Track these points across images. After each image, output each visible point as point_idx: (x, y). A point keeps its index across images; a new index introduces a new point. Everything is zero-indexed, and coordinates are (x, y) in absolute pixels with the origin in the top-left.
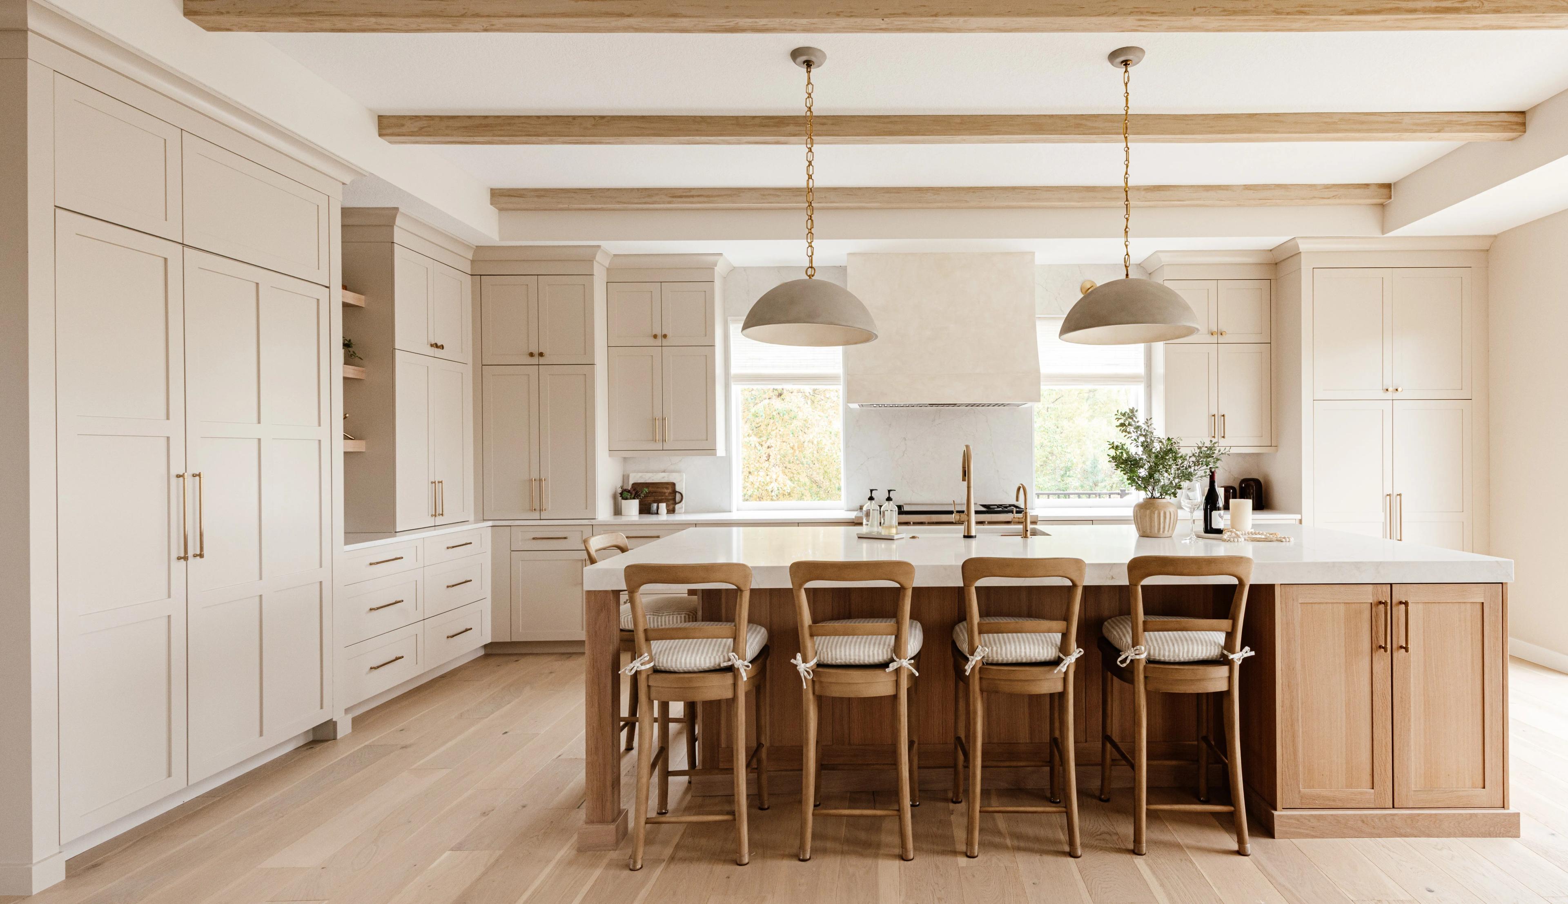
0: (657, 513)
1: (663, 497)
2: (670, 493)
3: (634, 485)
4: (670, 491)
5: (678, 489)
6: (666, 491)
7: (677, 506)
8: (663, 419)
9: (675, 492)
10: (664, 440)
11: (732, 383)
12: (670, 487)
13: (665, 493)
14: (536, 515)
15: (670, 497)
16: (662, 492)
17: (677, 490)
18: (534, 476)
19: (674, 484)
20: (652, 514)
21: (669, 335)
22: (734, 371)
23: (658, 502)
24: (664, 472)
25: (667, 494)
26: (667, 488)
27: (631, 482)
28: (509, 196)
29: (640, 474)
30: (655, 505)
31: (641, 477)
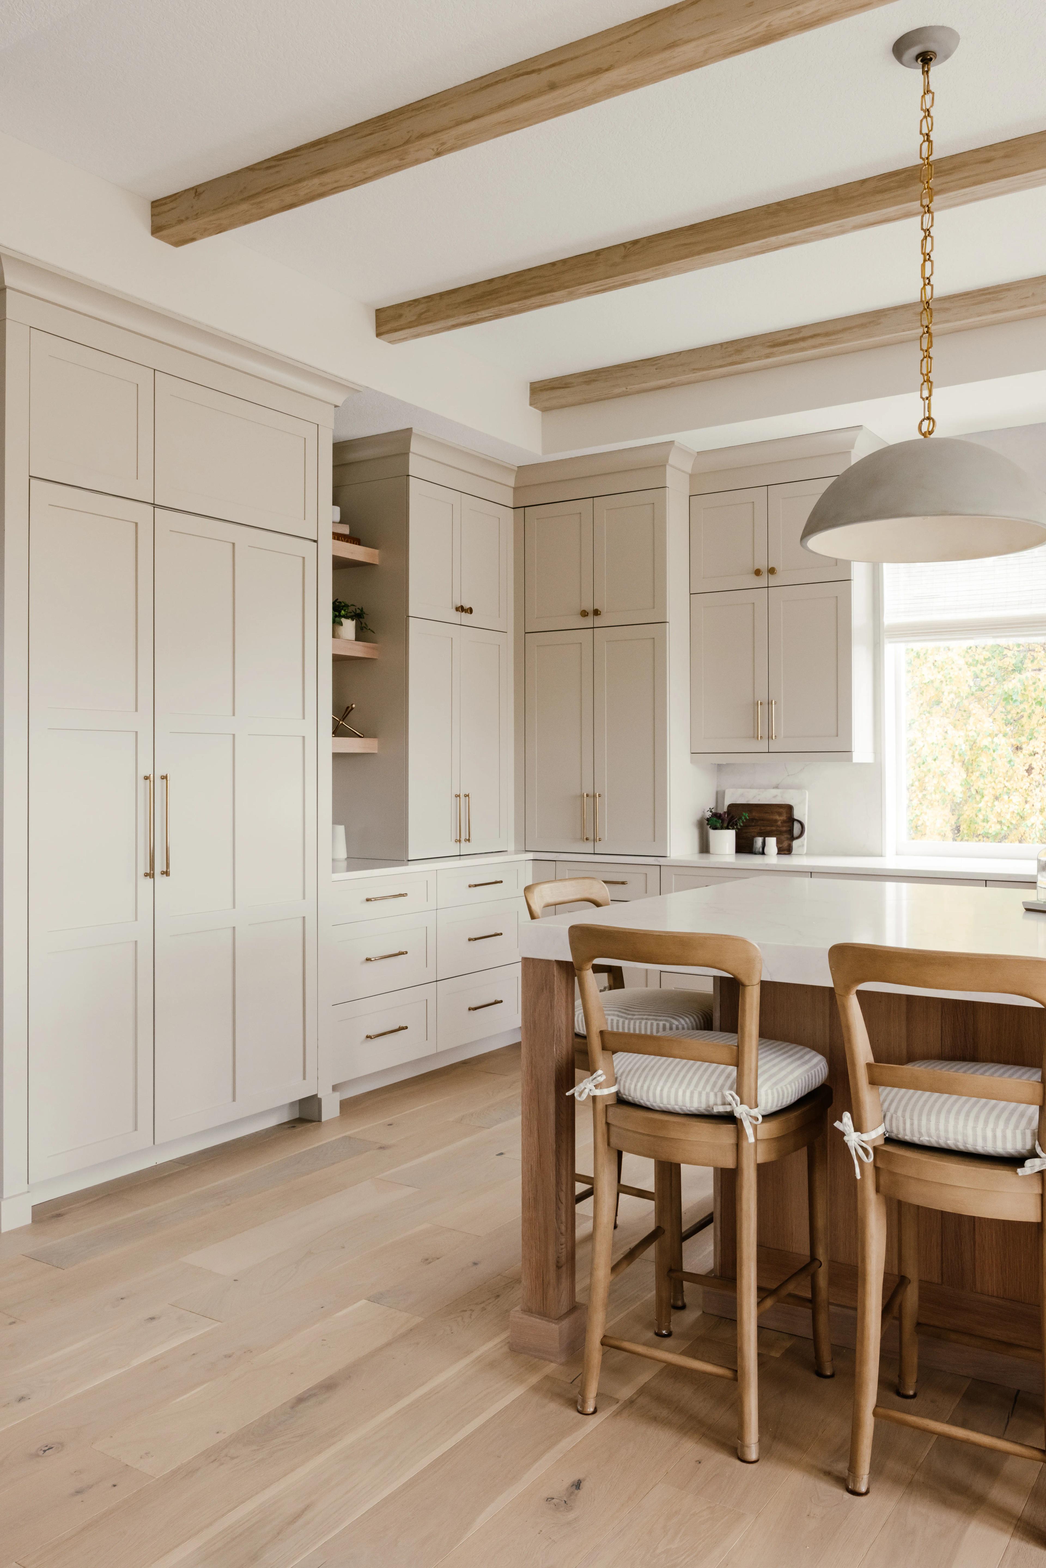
0: (763, 853)
1: (774, 828)
2: (784, 822)
3: (731, 806)
4: (784, 817)
5: (797, 815)
6: (777, 817)
7: (795, 843)
8: (769, 703)
9: (791, 820)
10: (769, 737)
11: (886, 641)
12: (783, 811)
13: (776, 821)
14: (588, 847)
15: (784, 829)
16: (768, 820)
17: (796, 817)
18: (588, 789)
19: (789, 808)
20: (755, 854)
21: (779, 568)
22: (889, 619)
23: (765, 834)
24: (777, 787)
25: (779, 823)
26: (780, 814)
27: (728, 802)
28: (553, 388)
29: (740, 791)
30: (759, 841)
31: (742, 795)
